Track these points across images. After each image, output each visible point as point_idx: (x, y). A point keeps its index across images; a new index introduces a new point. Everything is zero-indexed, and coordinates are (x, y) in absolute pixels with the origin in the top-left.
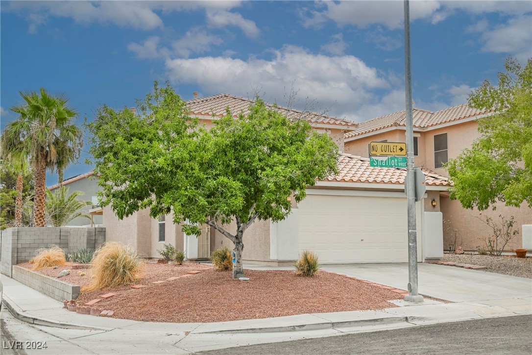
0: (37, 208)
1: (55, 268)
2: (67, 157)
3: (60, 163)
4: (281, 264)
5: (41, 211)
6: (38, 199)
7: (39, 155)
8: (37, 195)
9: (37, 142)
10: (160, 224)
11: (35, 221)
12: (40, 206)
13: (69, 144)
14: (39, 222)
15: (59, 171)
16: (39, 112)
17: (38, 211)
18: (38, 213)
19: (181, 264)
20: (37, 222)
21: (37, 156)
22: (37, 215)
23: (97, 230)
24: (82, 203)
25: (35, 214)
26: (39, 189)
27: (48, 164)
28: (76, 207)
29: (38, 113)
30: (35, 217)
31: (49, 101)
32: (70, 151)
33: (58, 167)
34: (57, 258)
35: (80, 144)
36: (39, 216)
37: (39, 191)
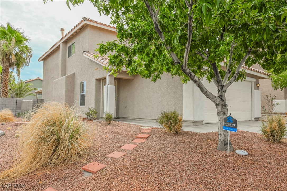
0: (3, 88)
1: (3, 124)
2: (22, 62)
3: (18, 65)
4: (195, 124)
5: (5, 90)
6: (4, 83)
7: (5, 58)
8: (3, 81)
9: (3, 51)
10: (81, 95)
11: (2, 95)
12: (5, 87)
13: (24, 55)
14: (4, 95)
15: (18, 69)
16: (6, 36)
17: (4, 89)
18: (4, 90)
19: (110, 124)
20: (3, 95)
21: (3, 59)
22: (3, 92)
23: (39, 100)
24: (31, 89)
25: (2, 91)
26: (5, 77)
27: (11, 65)
28: (29, 90)
29: (4, 37)
30: (2, 92)
31: (12, 30)
32: (24, 59)
33: (17, 67)
34: (7, 116)
35: (30, 55)
36: (4, 92)
37: (5, 79)
